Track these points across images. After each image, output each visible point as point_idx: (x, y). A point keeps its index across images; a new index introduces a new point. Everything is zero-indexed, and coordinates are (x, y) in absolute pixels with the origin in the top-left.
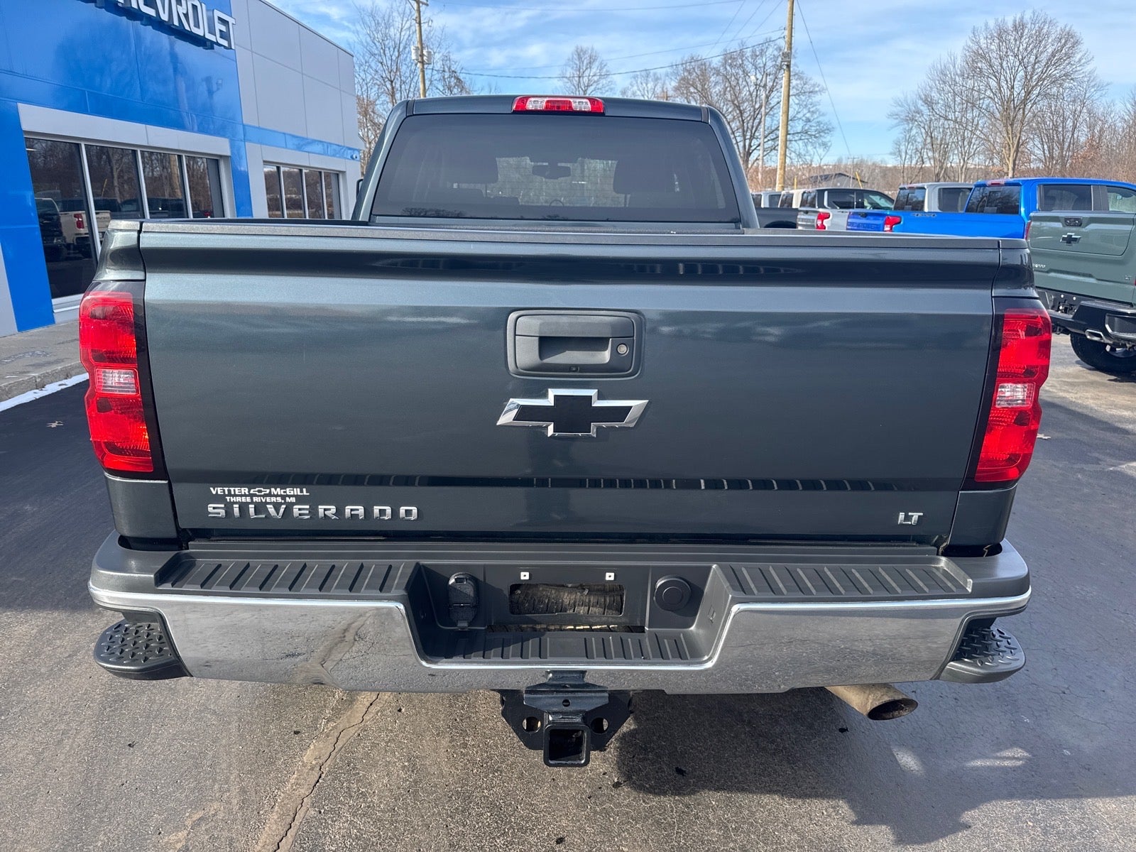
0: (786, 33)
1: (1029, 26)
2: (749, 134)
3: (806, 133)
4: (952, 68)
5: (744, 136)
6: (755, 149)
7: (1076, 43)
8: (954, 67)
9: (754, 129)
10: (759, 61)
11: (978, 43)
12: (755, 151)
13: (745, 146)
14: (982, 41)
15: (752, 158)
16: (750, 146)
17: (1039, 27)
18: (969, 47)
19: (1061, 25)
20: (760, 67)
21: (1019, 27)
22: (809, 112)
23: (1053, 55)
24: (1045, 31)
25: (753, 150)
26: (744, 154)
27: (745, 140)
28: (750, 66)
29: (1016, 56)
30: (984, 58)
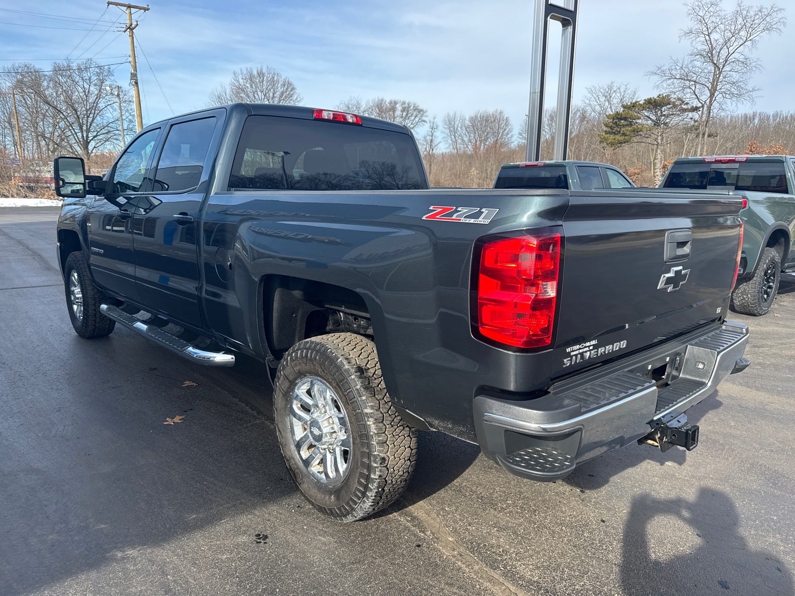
0: (131, 59)
1: (266, 74)
2: (84, 128)
3: (131, 130)
4: (224, 95)
5: (81, 128)
6: (92, 139)
7: (293, 89)
8: (226, 95)
9: (89, 125)
10: (84, 75)
11: (238, 81)
12: (92, 141)
13: (83, 136)
14: (241, 80)
15: (90, 147)
16: (87, 137)
17: (272, 77)
18: (233, 83)
19: (284, 77)
20: (86, 79)
21: (261, 74)
22: (131, 115)
23: (282, 94)
24: (275, 79)
25: (91, 140)
26: (84, 143)
27: (82, 132)
28: (78, 78)
29: (262, 92)
30: (243, 91)
